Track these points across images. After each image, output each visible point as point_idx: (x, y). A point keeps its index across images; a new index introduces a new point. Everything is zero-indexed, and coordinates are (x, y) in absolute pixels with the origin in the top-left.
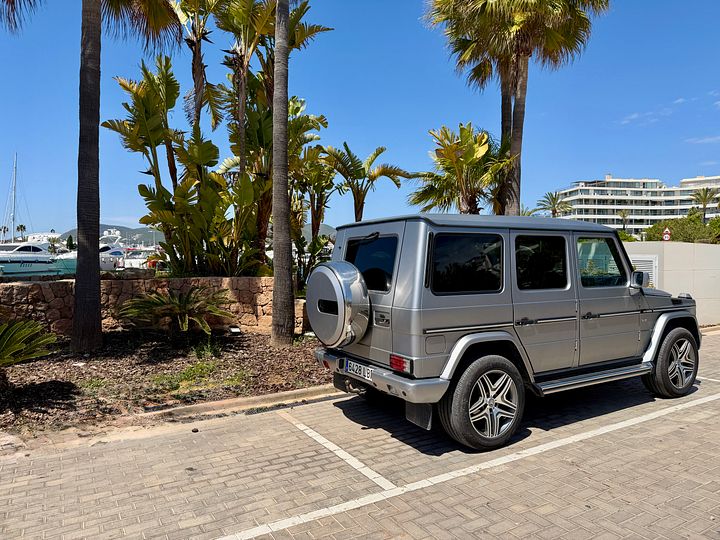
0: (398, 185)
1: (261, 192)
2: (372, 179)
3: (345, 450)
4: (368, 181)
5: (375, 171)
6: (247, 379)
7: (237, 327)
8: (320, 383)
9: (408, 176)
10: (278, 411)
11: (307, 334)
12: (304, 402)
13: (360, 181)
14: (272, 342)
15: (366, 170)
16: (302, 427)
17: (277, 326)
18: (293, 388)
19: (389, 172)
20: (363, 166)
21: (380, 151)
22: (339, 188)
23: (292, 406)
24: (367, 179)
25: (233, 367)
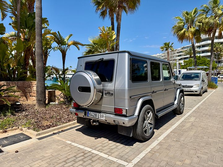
0: (79, 49)
1: (27, 46)
2: (69, 46)
3: (95, 149)
4: (67, 46)
5: (70, 43)
6: (33, 124)
7: (19, 102)
8: (66, 122)
9: (83, 45)
10: (53, 136)
11: (51, 103)
12: (62, 131)
13: (64, 46)
14: (36, 107)
15: (66, 42)
16: (69, 142)
17: (39, 101)
18: (56, 125)
19: (75, 44)
20: (65, 41)
21: (71, 35)
22: (54, 49)
23: (59, 133)
24: (67, 45)
25: (23, 119)
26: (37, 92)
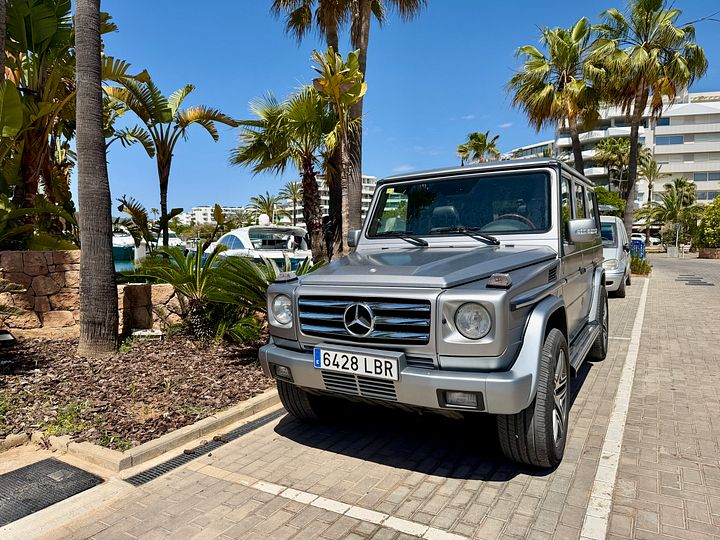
0: (216, 137)
2: (183, 124)
4: (176, 128)
5: (191, 114)
6: (89, 417)
7: (7, 332)
8: (224, 406)
9: (234, 124)
11: (137, 333)
12: (219, 441)
13: (165, 126)
14: (81, 350)
15: (173, 112)
18: (190, 419)
19: (207, 119)
20: (169, 106)
21: (189, 89)
23: (206, 449)
24: (174, 124)
25: (43, 399)
26: (85, 289)
